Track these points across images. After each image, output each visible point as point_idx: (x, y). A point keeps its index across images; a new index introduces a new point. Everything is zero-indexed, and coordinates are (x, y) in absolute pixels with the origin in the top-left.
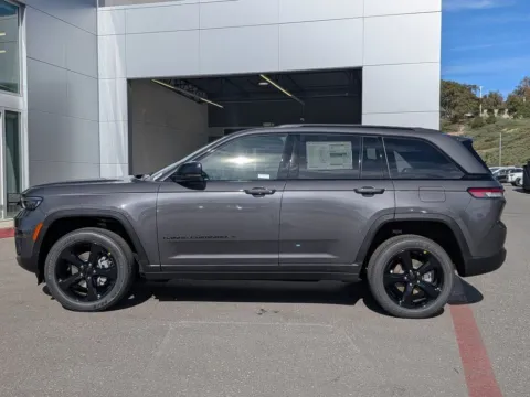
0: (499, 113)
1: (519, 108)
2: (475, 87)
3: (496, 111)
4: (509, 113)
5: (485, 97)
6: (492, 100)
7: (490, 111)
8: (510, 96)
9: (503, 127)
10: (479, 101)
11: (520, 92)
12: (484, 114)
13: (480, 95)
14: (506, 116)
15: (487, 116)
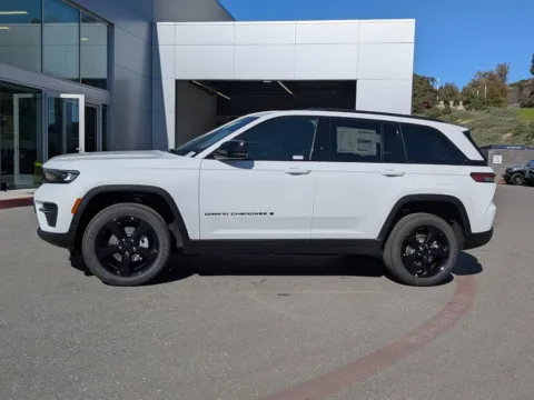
0: (454, 104)
1: (472, 100)
2: (433, 79)
3: (451, 103)
4: (464, 104)
5: (441, 88)
6: (448, 92)
7: (446, 103)
8: (465, 89)
9: (457, 118)
10: (436, 93)
11: (475, 85)
12: (441, 105)
13: (437, 87)
14: (461, 107)
15: (443, 107)
